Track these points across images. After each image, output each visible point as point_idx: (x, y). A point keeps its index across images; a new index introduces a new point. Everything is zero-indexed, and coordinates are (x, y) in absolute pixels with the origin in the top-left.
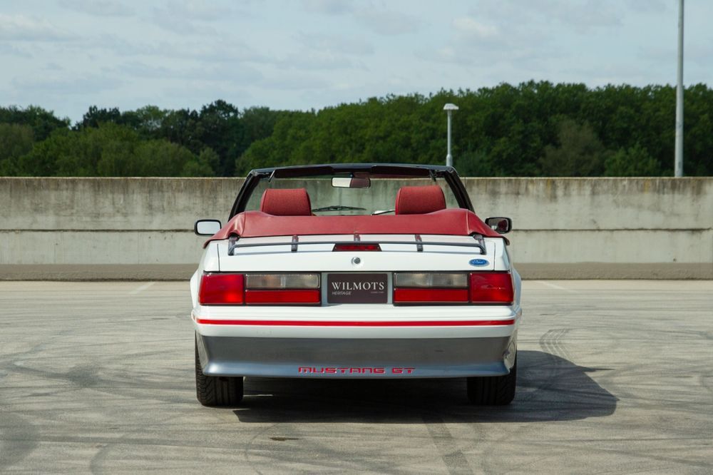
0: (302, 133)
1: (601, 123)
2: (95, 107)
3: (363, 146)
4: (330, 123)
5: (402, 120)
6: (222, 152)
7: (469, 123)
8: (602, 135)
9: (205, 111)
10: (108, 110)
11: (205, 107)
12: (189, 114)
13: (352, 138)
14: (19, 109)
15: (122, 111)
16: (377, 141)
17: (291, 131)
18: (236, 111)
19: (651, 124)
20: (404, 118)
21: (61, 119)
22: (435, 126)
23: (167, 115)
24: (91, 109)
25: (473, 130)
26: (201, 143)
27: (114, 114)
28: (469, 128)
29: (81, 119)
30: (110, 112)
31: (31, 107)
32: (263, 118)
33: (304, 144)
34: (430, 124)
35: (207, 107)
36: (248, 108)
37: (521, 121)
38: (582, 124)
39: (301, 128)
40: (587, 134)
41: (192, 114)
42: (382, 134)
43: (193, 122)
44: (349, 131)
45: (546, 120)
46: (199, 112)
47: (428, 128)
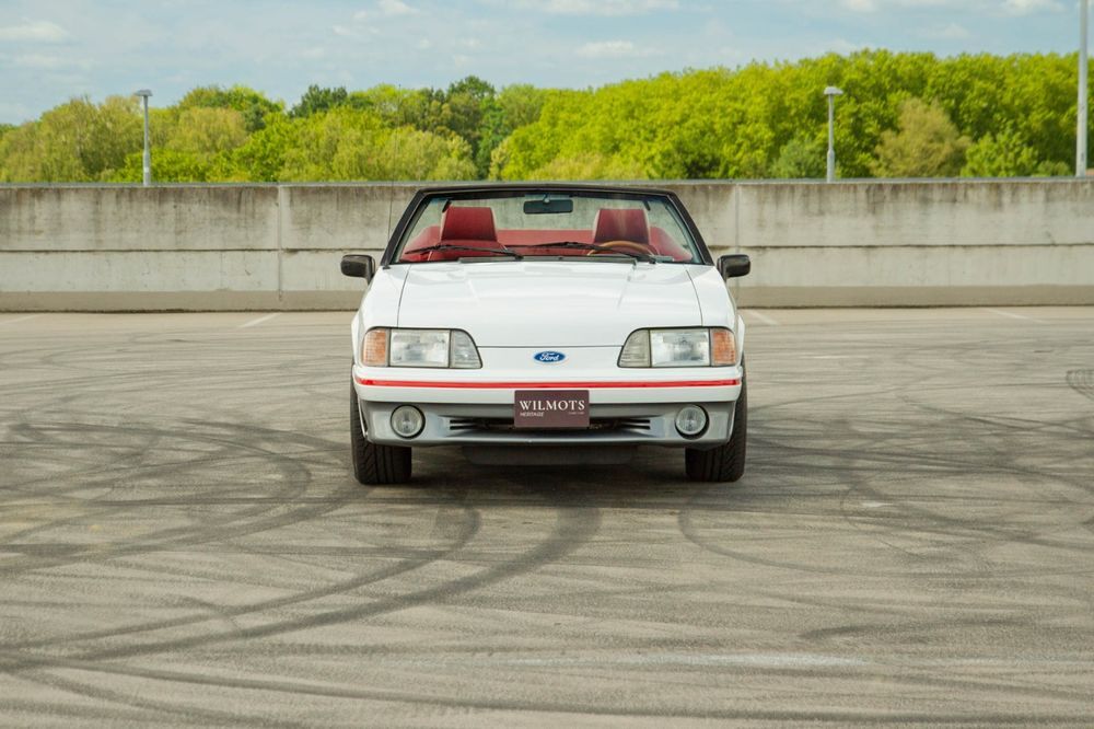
0: (576, 117)
1: (953, 102)
2: (316, 87)
3: (653, 132)
4: (612, 105)
5: (703, 100)
6: (474, 143)
7: (787, 104)
8: (954, 115)
9: (453, 90)
10: (332, 91)
11: (453, 85)
12: (434, 94)
13: (641, 123)
14: (222, 89)
15: (350, 91)
16: (672, 127)
17: (563, 115)
18: (492, 91)
19: (1017, 102)
20: (706, 98)
21: (274, 102)
22: (743, 108)
23: (406, 96)
24: (310, 88)
25: (793, 112)
26: (448, 130)
27: (340, 97)
28: (789, 108)
29: (298, 102)
30: (334, 95)
31: (236, 86)
32: (525, 99)
33: (580, 131)
34: (738, 105)
35: (456, 85)
36: (507, 87)
37: (853, 100)
38: (930, 104)
39: (574, 111)
40: (938, 118)
41: (437, 95)
42: (677, 119)
43: (439, 104)
44: (636, 114)
45: (884, 98)
46: (445, 92)
47: (735, 110)
